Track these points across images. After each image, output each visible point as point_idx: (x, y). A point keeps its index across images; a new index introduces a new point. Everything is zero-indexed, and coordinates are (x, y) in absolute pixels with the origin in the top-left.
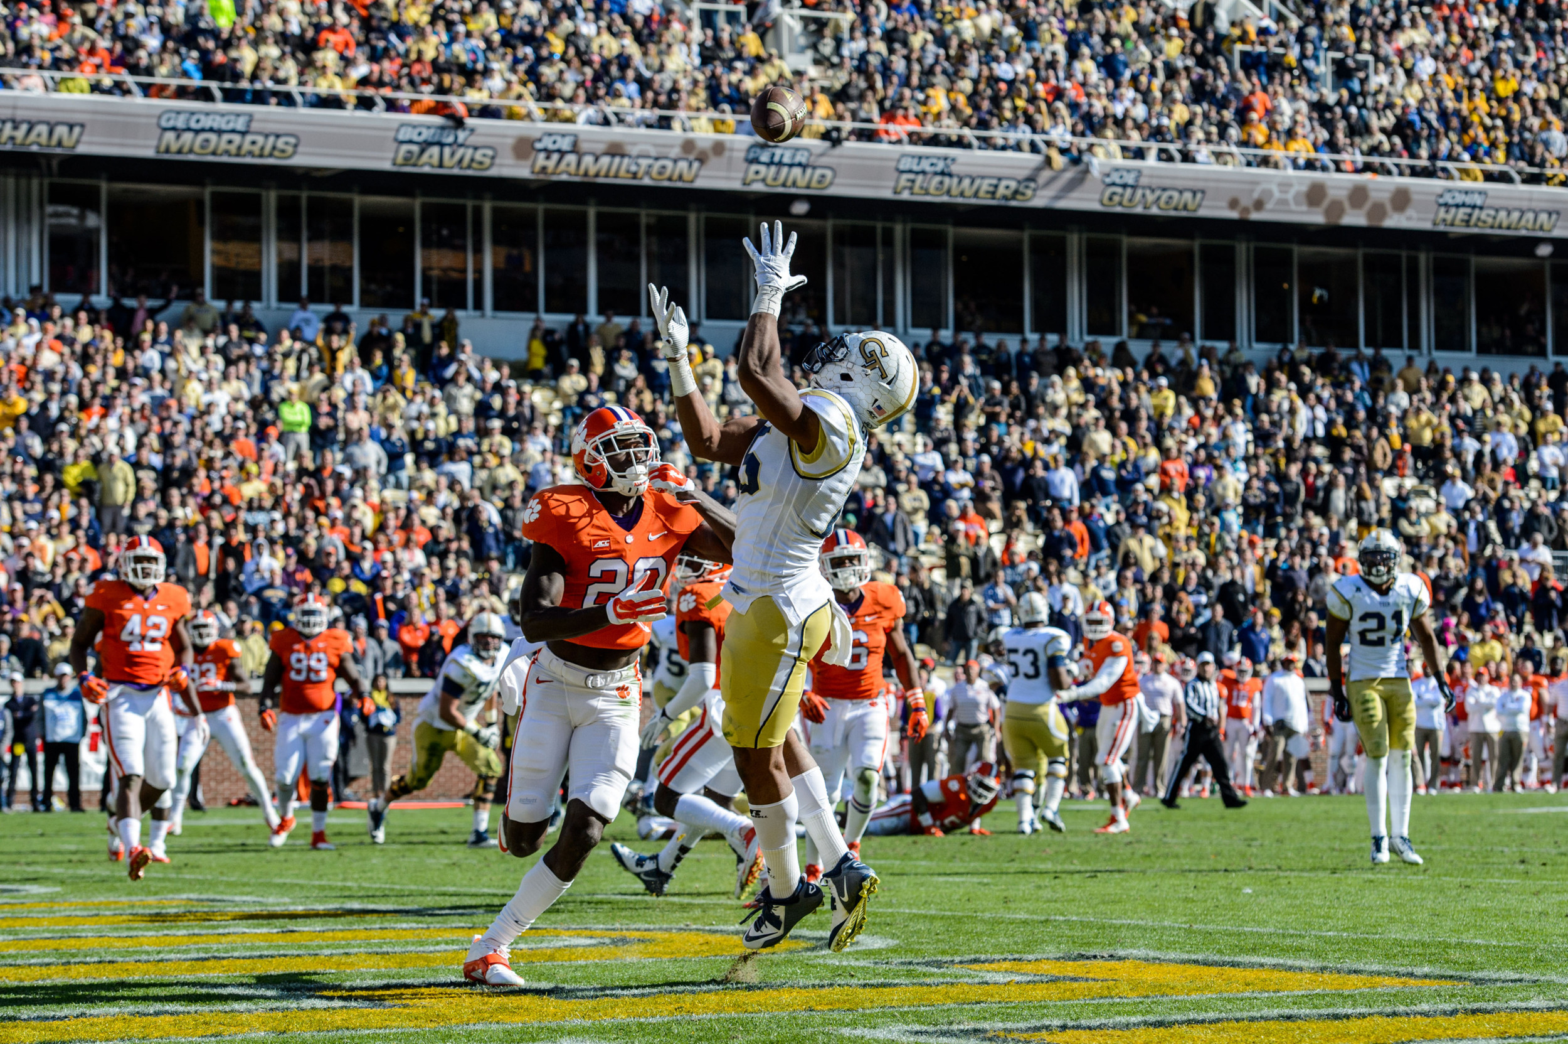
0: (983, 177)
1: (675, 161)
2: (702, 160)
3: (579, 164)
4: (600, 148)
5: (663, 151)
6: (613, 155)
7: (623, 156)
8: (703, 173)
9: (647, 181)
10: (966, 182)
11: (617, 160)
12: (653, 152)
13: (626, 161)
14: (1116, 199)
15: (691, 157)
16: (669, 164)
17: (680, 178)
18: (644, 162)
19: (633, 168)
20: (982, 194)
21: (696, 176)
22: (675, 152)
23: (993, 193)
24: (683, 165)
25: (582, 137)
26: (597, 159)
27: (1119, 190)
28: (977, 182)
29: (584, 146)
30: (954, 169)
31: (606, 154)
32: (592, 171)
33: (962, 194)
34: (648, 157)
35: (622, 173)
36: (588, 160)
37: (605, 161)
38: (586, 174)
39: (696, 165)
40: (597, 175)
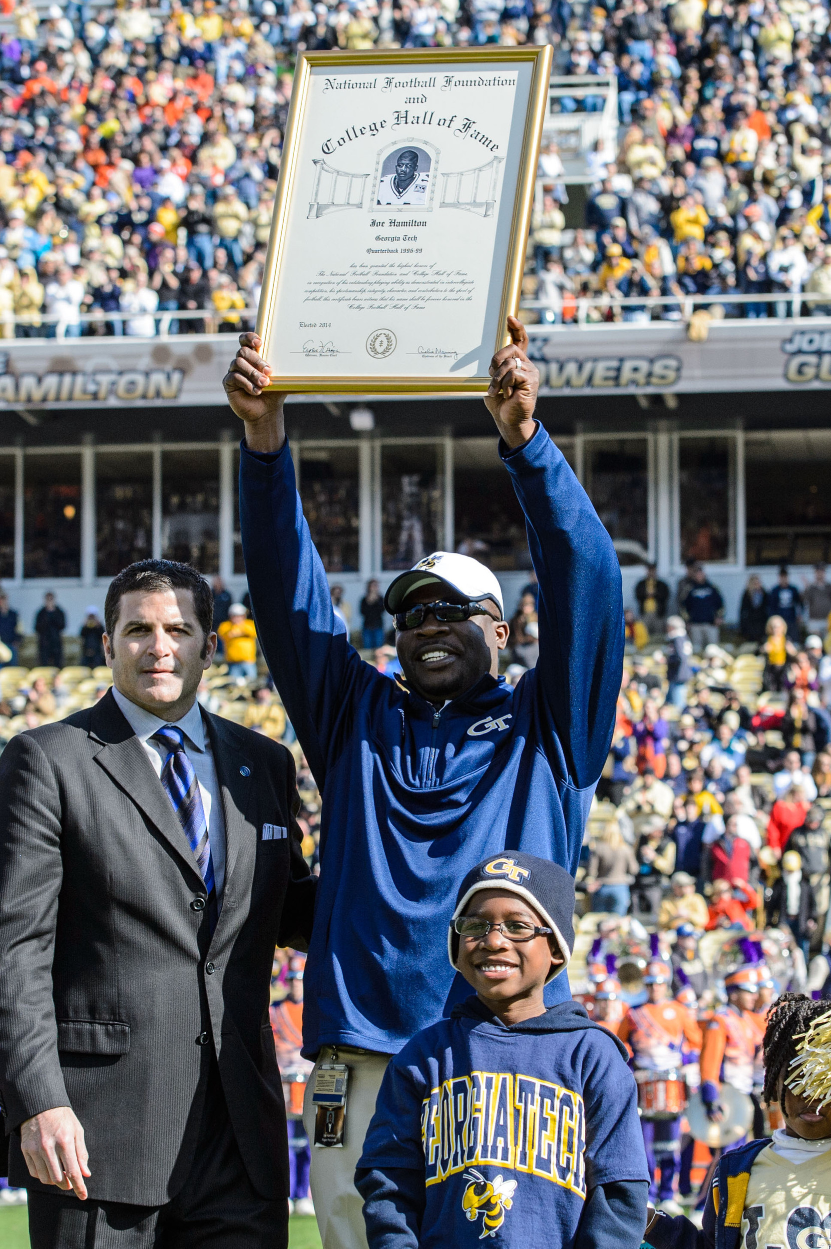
0: (595, 360)
1: (147, 374)
2: (183, 369)
3: (17, 387)
4: (42, 366)
5: (129, 363)
6: (61, 374)
7: (74, 373)
8: (187, 385)
9: (113, 403)
10: (571, 368)
11: (67, 379)
12: (114, 365)
13: (80, 379)
14: (810, 371)
15: (168, 367)
16: (140, 379)
17: (158, 394)
18: (105, 380)
19: (92, 388)
20: (597, 380)
21: (179, 390)
22: (145, 362)
23: (617, 379)
24: (158, 379)
25: (14, 355)
26: (40, 380)
27: (813, 359)
28: (588, 367)
29: (19, 366)
30: (548, 351)
31: (51, 372)
32: (37, 395)
33: (568, 383)
34: (107, 371)
35: (77, 393)
36: (28, 382)
37: (51, 381)
38: (29, 400)
39: (176, 377)
40: (44, 399)
